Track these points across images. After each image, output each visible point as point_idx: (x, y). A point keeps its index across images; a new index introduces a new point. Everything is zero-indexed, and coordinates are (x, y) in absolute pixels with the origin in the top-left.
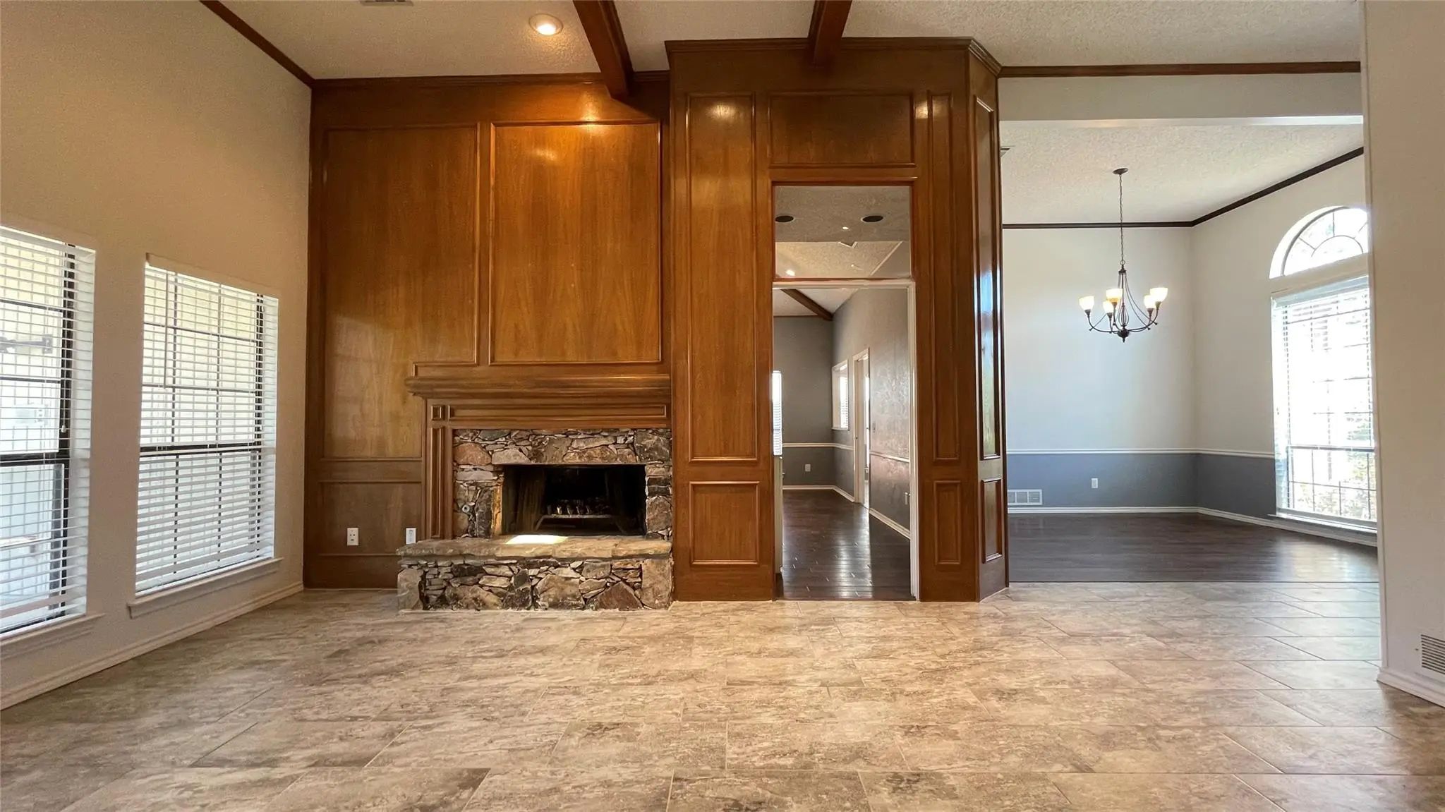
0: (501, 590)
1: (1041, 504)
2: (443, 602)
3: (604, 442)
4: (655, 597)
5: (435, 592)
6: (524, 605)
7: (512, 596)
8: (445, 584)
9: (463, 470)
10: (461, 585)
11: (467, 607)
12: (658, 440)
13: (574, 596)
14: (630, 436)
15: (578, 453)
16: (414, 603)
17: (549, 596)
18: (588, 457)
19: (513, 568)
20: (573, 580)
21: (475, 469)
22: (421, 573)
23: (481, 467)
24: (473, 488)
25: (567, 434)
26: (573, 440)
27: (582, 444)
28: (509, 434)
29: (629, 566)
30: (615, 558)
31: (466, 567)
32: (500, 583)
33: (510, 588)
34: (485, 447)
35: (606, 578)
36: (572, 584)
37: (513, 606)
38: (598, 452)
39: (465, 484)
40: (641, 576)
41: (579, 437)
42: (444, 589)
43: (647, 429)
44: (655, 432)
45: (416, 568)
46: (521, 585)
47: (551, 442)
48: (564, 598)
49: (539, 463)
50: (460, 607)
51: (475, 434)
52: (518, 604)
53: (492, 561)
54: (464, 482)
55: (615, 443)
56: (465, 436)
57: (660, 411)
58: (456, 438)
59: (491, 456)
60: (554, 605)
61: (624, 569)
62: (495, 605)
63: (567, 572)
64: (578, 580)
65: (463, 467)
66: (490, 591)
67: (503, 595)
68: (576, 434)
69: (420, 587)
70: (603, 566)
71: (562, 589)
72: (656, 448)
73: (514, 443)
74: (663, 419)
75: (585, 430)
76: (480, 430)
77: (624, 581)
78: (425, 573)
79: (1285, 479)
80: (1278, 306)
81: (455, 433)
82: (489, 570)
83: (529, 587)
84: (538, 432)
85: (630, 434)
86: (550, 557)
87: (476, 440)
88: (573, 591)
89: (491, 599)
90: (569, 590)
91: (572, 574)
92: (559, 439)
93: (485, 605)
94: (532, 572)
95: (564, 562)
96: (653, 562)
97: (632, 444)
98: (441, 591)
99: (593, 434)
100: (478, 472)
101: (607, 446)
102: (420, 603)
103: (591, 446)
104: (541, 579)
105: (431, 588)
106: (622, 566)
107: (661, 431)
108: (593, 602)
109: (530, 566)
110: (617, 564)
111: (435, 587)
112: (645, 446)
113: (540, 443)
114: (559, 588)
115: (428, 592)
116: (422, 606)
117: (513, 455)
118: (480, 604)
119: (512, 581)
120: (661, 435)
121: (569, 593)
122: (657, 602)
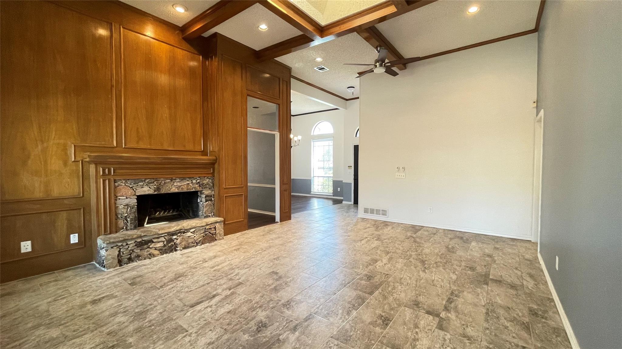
0: (161, 248)
2: (130, 260)
3: (188, 182)
4: (220, 236)
5: (126, 257)
6: (171, 251)
7: (165, 249)
8: (131, 252)
9: (120, 199)
10: (141, 250)
11: (145, 259)
12: (209, 181)
13: (192, 243)
14: (198, 180)
15: (177, 187)
16: (115, 265)
17: (182, 245)
18: (182, 189)
19: (166, 237)
20: (191, 237)
21: (127, 198)
22: (119, 249)
23: (130, 197)
24: (126, 207)
25: (172, 180)
26: (174, 182)
27: (178, 184)
28: (145, 181)
29: (212, 227)
30: (207, 225)
31: (143, 242)
32: (160, 245)
33: (165, 246)
34: (132, 187)
35: (204, 233)
36: (191, 238)
37: (166, 253)
38: (186, 186)
39: (122, 206)
40: (215, 230)
41: (177, 181)
42: (130, 254)
43: (205, 177)
44: (208, 178)
45: (116, 247)
46: (170, 243)
47: (165, 183)
48: (189, 244)
49: (159, 193)
50: (141, 260)
51: (126, 181)
52: (169, 252)
53: (156, 236)
54: (121, 205)
55: (192, 183)
56: (122, 183)
57: (209, 170)
58: (116, 184)
59: (135, 191)
60: (185, 248)
61: (210, 229)
62: (158, 254)
63: (189, 234)
64: (193, 236)
65: (119, 198)
66: (155, 249)
67: (161, 250)
68: (175, 180)
69: (118, 256)
70: (202, 229)
71: (188, 241)
72: (208, 184)
73: (146, 185)
74: (211, 173)
75: (180, 178)
76: (129, 180)
77: (210, 233)
78: (120, 249)
81: (115, 181)
82: (154, 240)
83: (173, 243)
84: (159, 179)
85: (198, 179)
86: (181, 230)
87: (127, 184)
88: (192, 241)
89: (157, 252)
90: (190, 241)
91: (191, 234)
92: (169, 182)
93: (154, 256)
94: (175, 237)
95: (187, 231)
96: (219, 225)
97: (199, 182)
98: (129, 256)
99: (183, 179)
100: (128, 199)
101: (189, 184)
102: (118, 264)
103: (182, 184)
104: (178, 240)
105: (123, 255)
106: (210, 228)
107: (210, 177)
108: (199, 243)
109: (173, 235)
110: (208, 227)
111: (126, 255)
112: (204, 183)
113: (159, 184)
114: (186, 241)
115: (122, 258)
116: (119, 265)
117: (146, 190)
118: (151, 256)
119: (165, 243)
120: (210, 179)
121: (190, 242)
122: (221, 238)
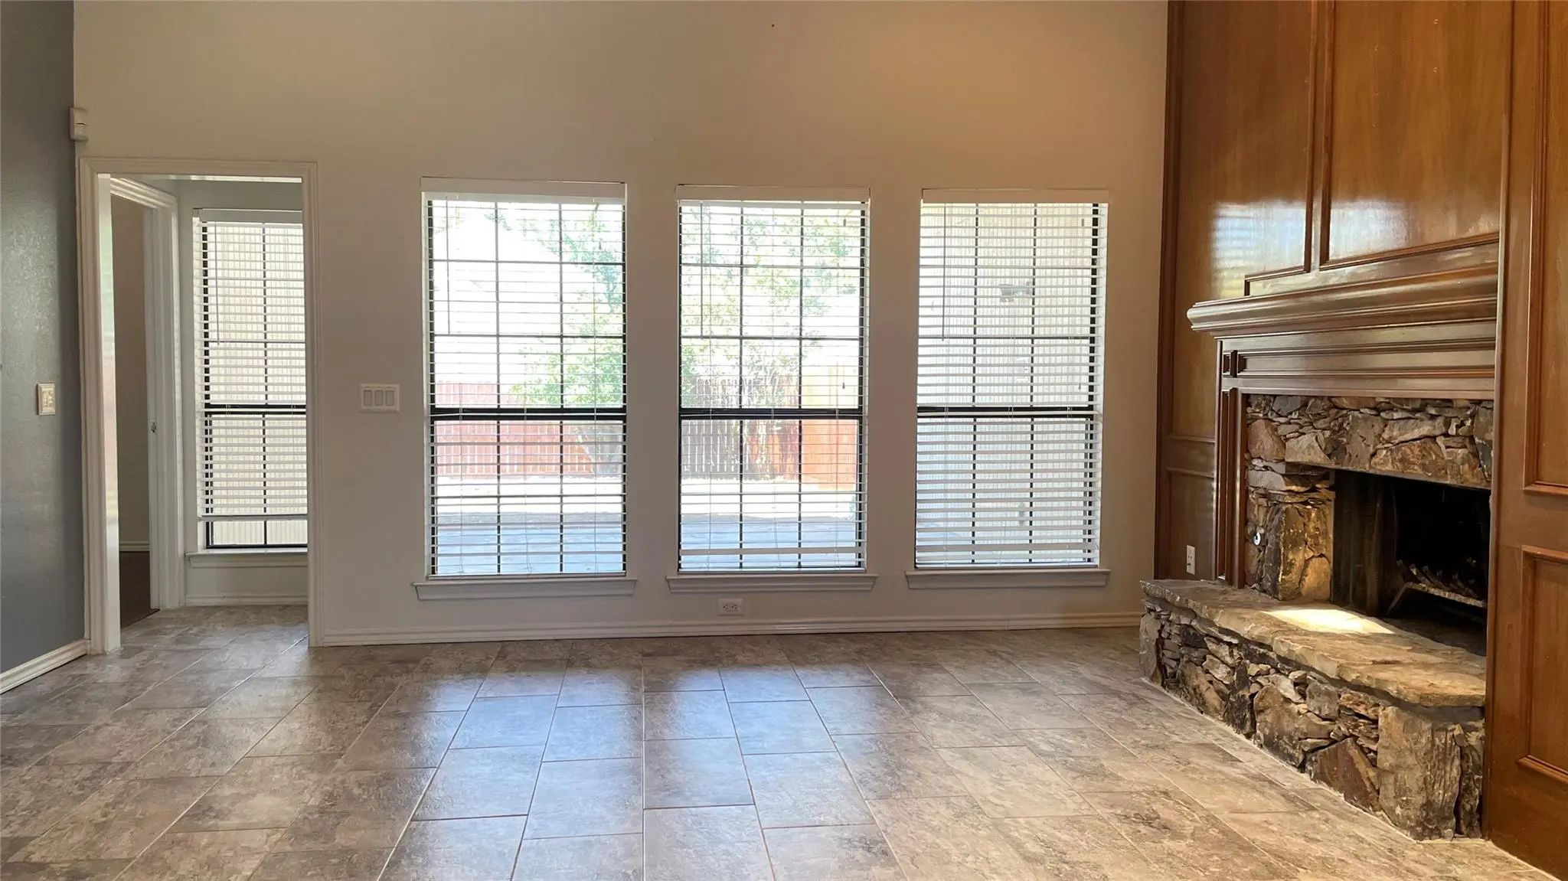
0: (1223, 687)
2: (1177, 682)
3: (1427, 429)
4: (1398, 798)
5: (1170, 663)
6: (1243, 725)
7: (1232, 704)
9: (1254, 467)
10: (1189, 661)
13: (1291, 738)
14: (1467, 418)
15: (1391, 451)
16: (1151, 671)
17: (1266, 723)
18: (1402, 460)
20: (1290, 705)
21: (1266, 468)
22: (1159, 626)
24: (1264, 501)
25: (1377, 410)
26: (1387, 423)
28: (1304, 406)
29: (1361, 710)
30: (1343, 683)
31: (1191, 632)
32: (1221, 674)
33: (1232, 686)
34: (1276, 428)
35: (1332, 720)
36: (1290, 713)
37: (1233, 722)
38: (1418, 450)
39: (1255, 495)
40: (1377, 738)
41: (1395, 417)
42: (1178, 661)
45: (1153, 615)
46: (1241, 687)
47: (1355, 423)
48: (1280, 735)
51: (1268, 404)
52: (1237, 721)
53: (1214, 632)
54: (1255, 489)
55: (1446, 435)
56: (1257, 406)
58: (1249, 410)
59: (1284, 446)
60: (1272, 742)
62: (1216, 709)
63: (1286, 687)
64: (1296, 709)
65: (1253, 462)
66: (1212, 683)
67: (1224, 697)
69: (1157, 646)
70: (1329, 695)
71: (1280, 717)
73: (1311, 423)
78: (1162, 627)
81: (1247, 399)
82: (1210, 646)
83: (1248, 695)
84: (1338, 402)
85: (1468, 413)
87: (1270, 415)
88: (1290, 727)
89: (1213, 698)
90: (1287, 724)
91: (1291, 693)
92: (1365, 418)
93: (1205, 706)
94: (1251, 669)
95: (1284, 666)
96: (1398, 716)
97: (1470, 437)
98: (1175, 663)
100: (1269, 474)
101: (1433, 437)
102: (1159, 673)
103: (1410, 436)
104: (1262, 686)
105: (1166, 653)
106: (1351, 706)
108: (1311, 761)
109: (1251, 657)
110: (1345, 696)
111: (1170, 655)
113: (1341, 425)
114: (1276, 712)
115: (1164, 659)
116: (1161, 681)
117: (1308, 449)
118: (1200, 700)
119: (1235, 677)
121: (1286, 728)
122: (1398, 810)
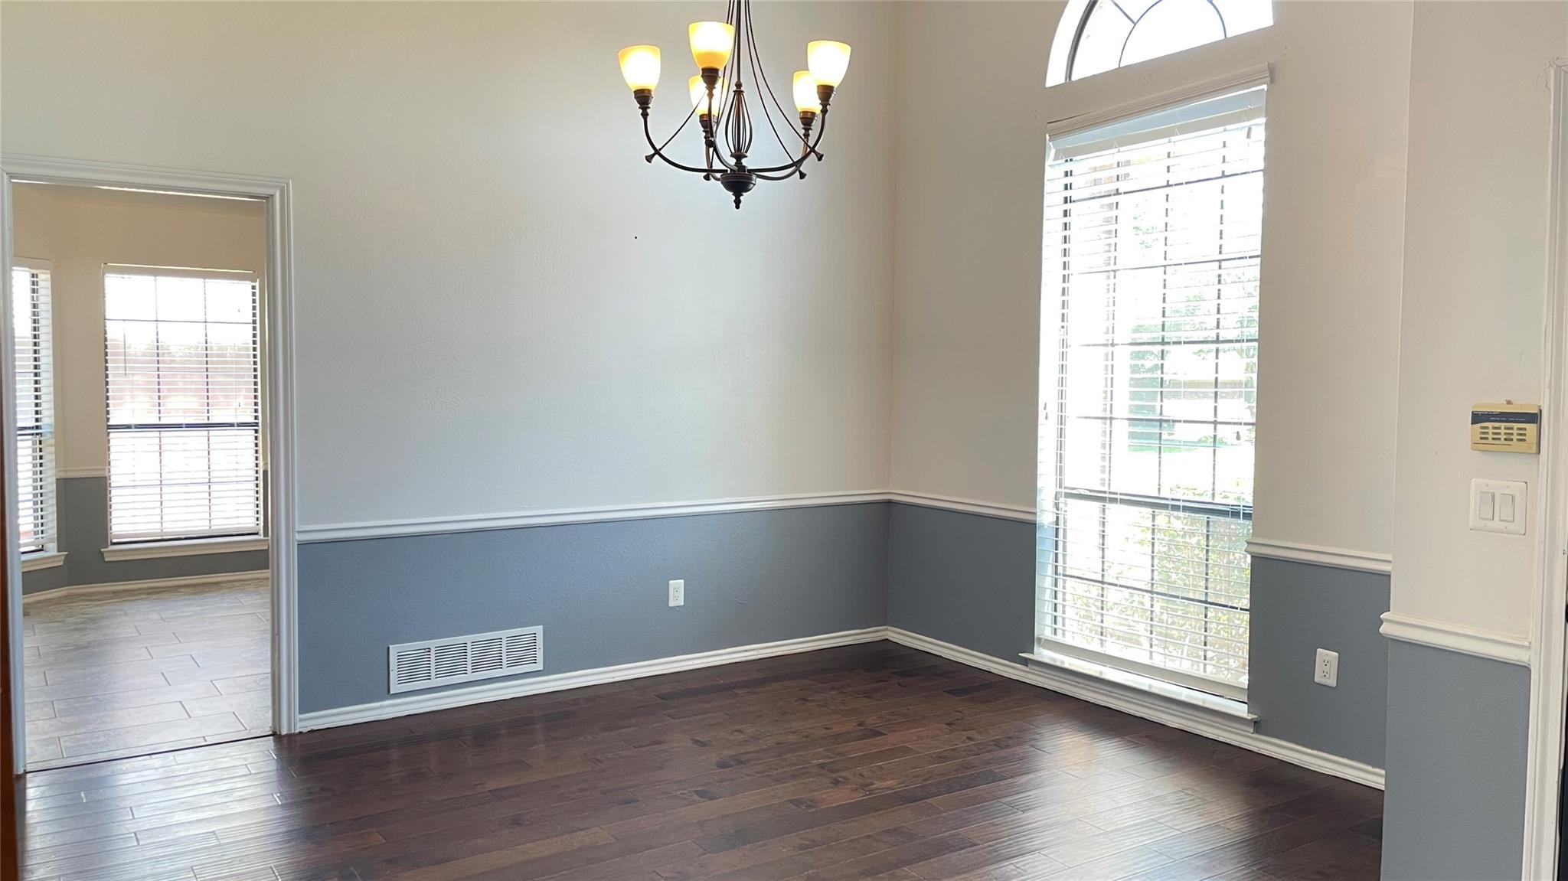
1: (539, 666)
79: (1050, 570)
80: (1056, 158)
